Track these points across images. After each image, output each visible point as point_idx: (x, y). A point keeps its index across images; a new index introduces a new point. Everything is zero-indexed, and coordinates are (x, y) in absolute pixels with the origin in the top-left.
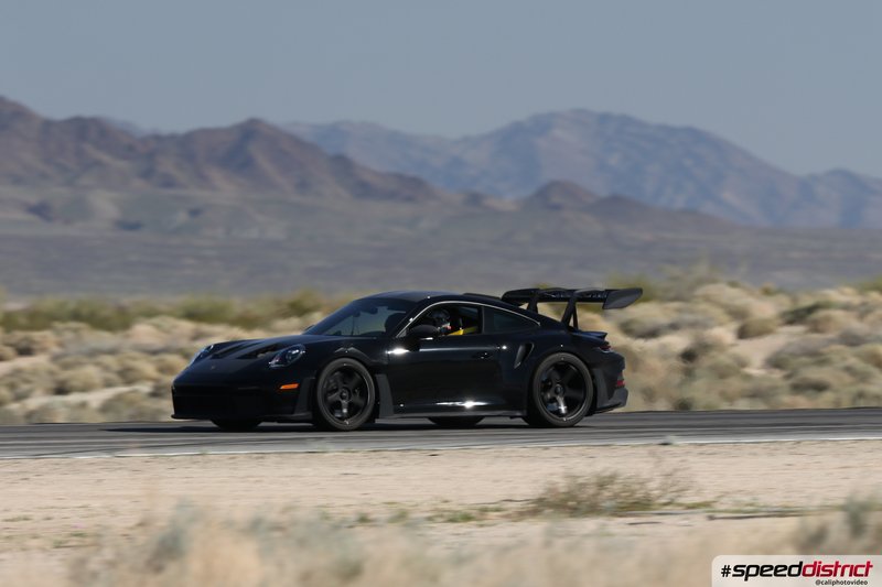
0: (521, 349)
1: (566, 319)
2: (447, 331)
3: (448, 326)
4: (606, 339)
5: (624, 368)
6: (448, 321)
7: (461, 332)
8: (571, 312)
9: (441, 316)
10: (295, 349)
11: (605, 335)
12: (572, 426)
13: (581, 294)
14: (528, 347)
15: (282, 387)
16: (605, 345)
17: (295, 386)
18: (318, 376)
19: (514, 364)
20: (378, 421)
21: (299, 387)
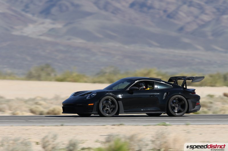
0: (165, 94)
1: (183, 85)
2: (144, 89)
3: (144, 87)
4: (195, 91)
5: (200, 99)
6: (144, 85)
7: (148, 89)
8: (185, 83)
9: (142, 84)
10: (94, 93)
11: (195, 90)
12: (181, 116)
13: (188, 78)
14: (167, 93)
15: (89, 105)
16: (194, 93)
17: (93, 104)
18: (99, 102)
19: (163, 98)
20: (120, 115)
21: (94, 105)
